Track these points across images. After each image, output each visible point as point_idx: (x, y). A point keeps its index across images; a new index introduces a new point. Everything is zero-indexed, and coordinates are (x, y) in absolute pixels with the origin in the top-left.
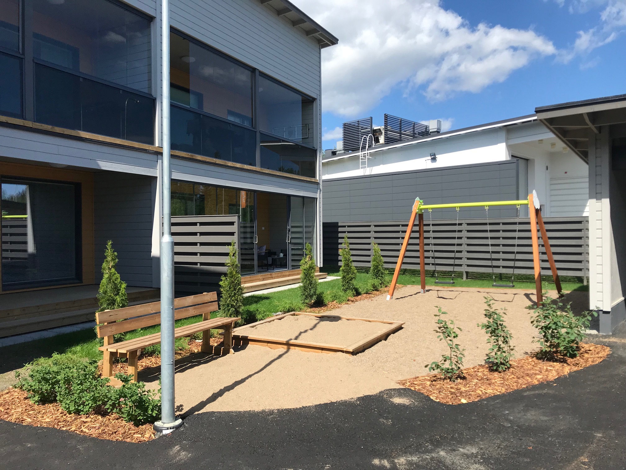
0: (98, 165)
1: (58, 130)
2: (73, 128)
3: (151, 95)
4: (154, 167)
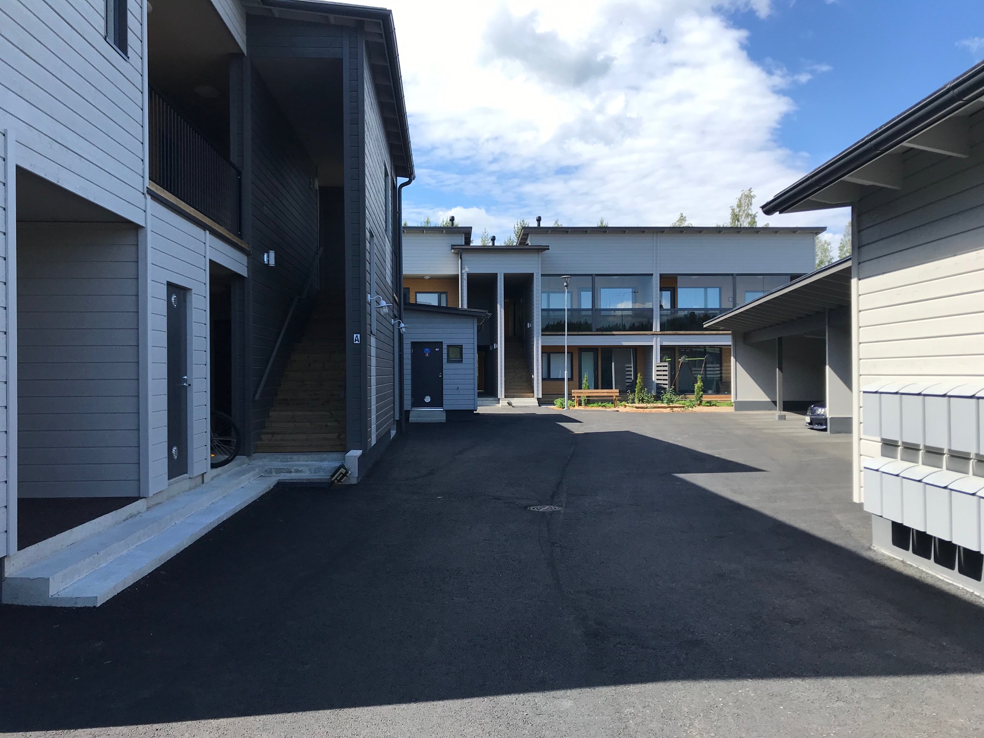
3: (652, 309)
4: (652, 341)
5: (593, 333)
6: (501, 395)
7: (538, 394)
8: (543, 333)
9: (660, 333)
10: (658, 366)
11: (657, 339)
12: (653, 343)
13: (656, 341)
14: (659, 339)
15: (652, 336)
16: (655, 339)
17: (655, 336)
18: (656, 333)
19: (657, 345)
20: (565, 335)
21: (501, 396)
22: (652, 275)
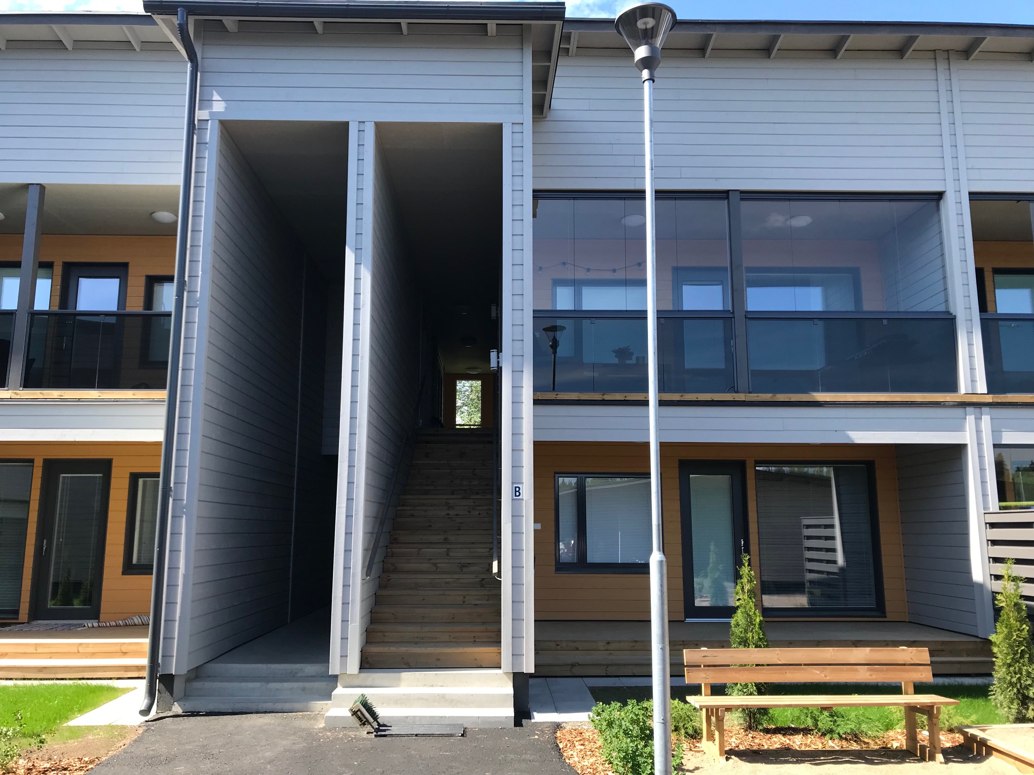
0: (848, 437)
1: (781, 397)
2: (805, 391)
3: (949, 312)
4: (961, 428)
5: (741, 397)
6: (344, 656)
7: (516, 655)
8: (541, 396)
9: (989, 399)
10: (993, 525)
11: (978, 419)
12: (966, 437)
13: (978, 431)
14: (986, 420)
15: (959, 412)
16: (970, 419)
17: (969, 409)
18: (975, 399)
19: (980, 444)
20: (645, 403)
21: (344, 664)
22: (939, 195)
